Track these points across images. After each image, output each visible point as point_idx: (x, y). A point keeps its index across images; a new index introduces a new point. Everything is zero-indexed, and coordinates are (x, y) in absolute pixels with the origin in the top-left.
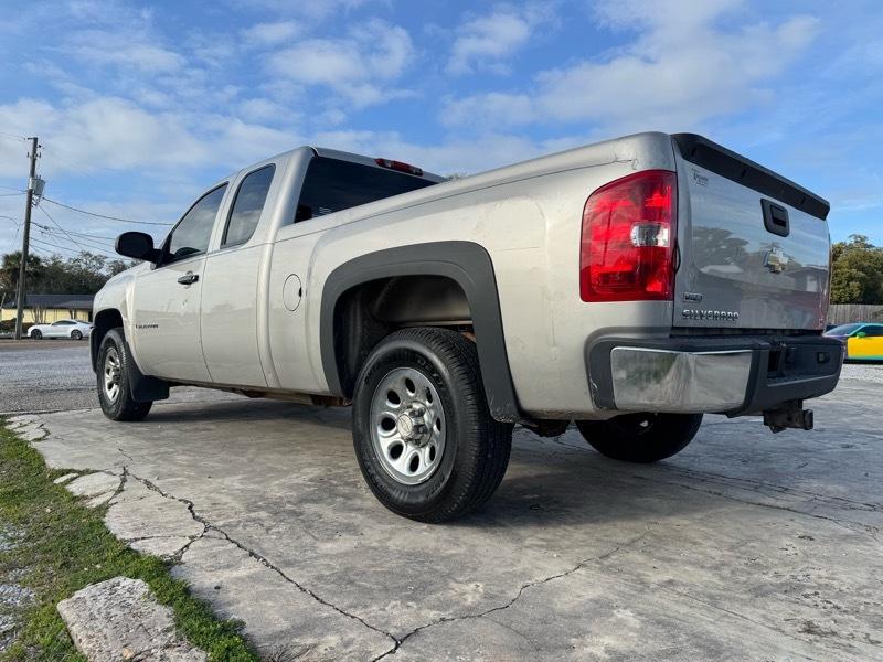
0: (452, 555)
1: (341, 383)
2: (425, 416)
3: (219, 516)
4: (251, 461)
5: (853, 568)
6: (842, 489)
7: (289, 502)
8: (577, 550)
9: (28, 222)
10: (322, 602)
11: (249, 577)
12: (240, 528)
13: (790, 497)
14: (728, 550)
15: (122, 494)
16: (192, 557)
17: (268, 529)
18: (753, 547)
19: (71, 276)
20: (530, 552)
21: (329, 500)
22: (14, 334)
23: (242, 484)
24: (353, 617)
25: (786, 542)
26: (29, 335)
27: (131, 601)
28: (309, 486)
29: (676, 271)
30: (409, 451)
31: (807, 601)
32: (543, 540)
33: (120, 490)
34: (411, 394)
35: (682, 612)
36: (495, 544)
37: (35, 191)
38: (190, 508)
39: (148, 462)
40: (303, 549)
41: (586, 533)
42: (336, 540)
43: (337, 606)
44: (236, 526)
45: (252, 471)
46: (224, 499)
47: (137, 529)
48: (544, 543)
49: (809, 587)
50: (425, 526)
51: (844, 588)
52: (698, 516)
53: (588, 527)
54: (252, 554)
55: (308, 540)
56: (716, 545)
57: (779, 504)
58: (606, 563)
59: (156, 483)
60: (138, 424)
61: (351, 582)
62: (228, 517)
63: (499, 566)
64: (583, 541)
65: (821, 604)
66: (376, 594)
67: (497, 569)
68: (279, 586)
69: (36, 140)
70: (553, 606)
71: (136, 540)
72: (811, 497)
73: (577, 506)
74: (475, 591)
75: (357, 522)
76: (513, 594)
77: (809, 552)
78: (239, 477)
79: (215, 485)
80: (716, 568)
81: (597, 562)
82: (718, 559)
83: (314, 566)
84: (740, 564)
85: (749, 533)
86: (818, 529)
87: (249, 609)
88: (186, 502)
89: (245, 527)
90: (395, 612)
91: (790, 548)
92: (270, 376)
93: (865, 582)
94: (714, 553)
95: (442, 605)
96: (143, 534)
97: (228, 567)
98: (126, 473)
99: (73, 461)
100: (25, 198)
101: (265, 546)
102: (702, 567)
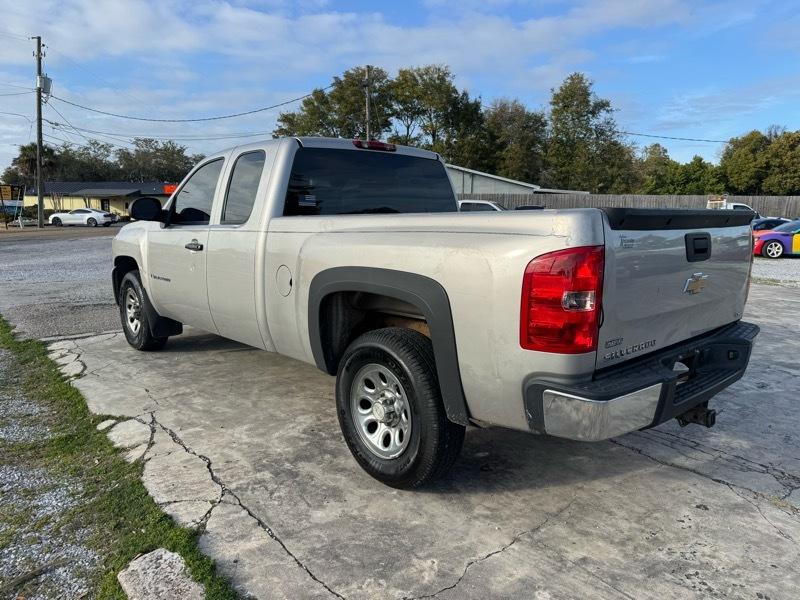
0: (416, 527)
1: (326, 363)
2: (395, 404)
3: (232, 477)
4: (255, 404)
5: (733, 544)
6: (745, 444)
7: (287, 460)
8: (515, 522)
9: (40, 119)
10: (315, 579)
11: (259, 550)
12: (249, 492)
13: (698, 454)
14: (636, 522)
15: (153, 448)
16: (215, 526)
17: (272, 493)
18: (656, 518)
19: (82, 164)
20: (477, 522)
21: (319, 458)
22: (37, 222)
23: (248, 436)
24: (338, 596)
25: (685, 511)
26: (50, 222)
27: (172, 577)
28: (302, 439)
29: (600, 327)
30: (382, 429)
31: (688, 582)
32: (488, 508)
33: (151, 444)
34: (384, 384)
35: (588, 594)
36: (450, 513)
37: (43, 90)
38: (208, 467)
39: (170, 407)
40: (299, 517)
41: (524, 501)
42: (324, 507)
43: (326, 584)
44: (246, 489)
45: (256, 420)
46: (236, 455)
47: (169, 491)
48: (489, 513)
49: (694, 566)
50: (395, 492)
51: (720, 568)
52: (618, 479)
53: (525, 494)
54: (260, 523)
55: (303, 506)
56: (627, 517)
57: (688, 463)
58: (536, 537)
59: (180, 435)
60: (158, 355)
61: (337, 557)
62: (240, 479)
63: (452, 540)
64: (520, 510)
65: (698, 586)
66: (355, 570)
67: (449, 544)
68: (282, 560)
69: (39, 39)
70: (489, 586)
71: (169, 503)
72: (717, 454)
73: (520, 467)
74: (432, 568)
75: (341, 485)
76: (460, 573)
77: (701, 524)
78: (245, 427)
79: (227, 438)
80: (623, 543)
81: (529, 536)
82: (626, 533)
83: (309, 538)
84: (641, 539)
85: (656, 502)
86: (713, 496)
87: (260, 585)
88: (205, 458)
89: (253, 489)
90: (370, 591)
91: (686, 520)
92: (268, 343)
93: (738, 561)
94: (624, 525)
95: (405, 584)
96: (174, 498)
97: (242, 537)
98: (154, 421)
99: (109, 405)
100: (35, 96)
101: (270, 513)
102: (612, 542)
